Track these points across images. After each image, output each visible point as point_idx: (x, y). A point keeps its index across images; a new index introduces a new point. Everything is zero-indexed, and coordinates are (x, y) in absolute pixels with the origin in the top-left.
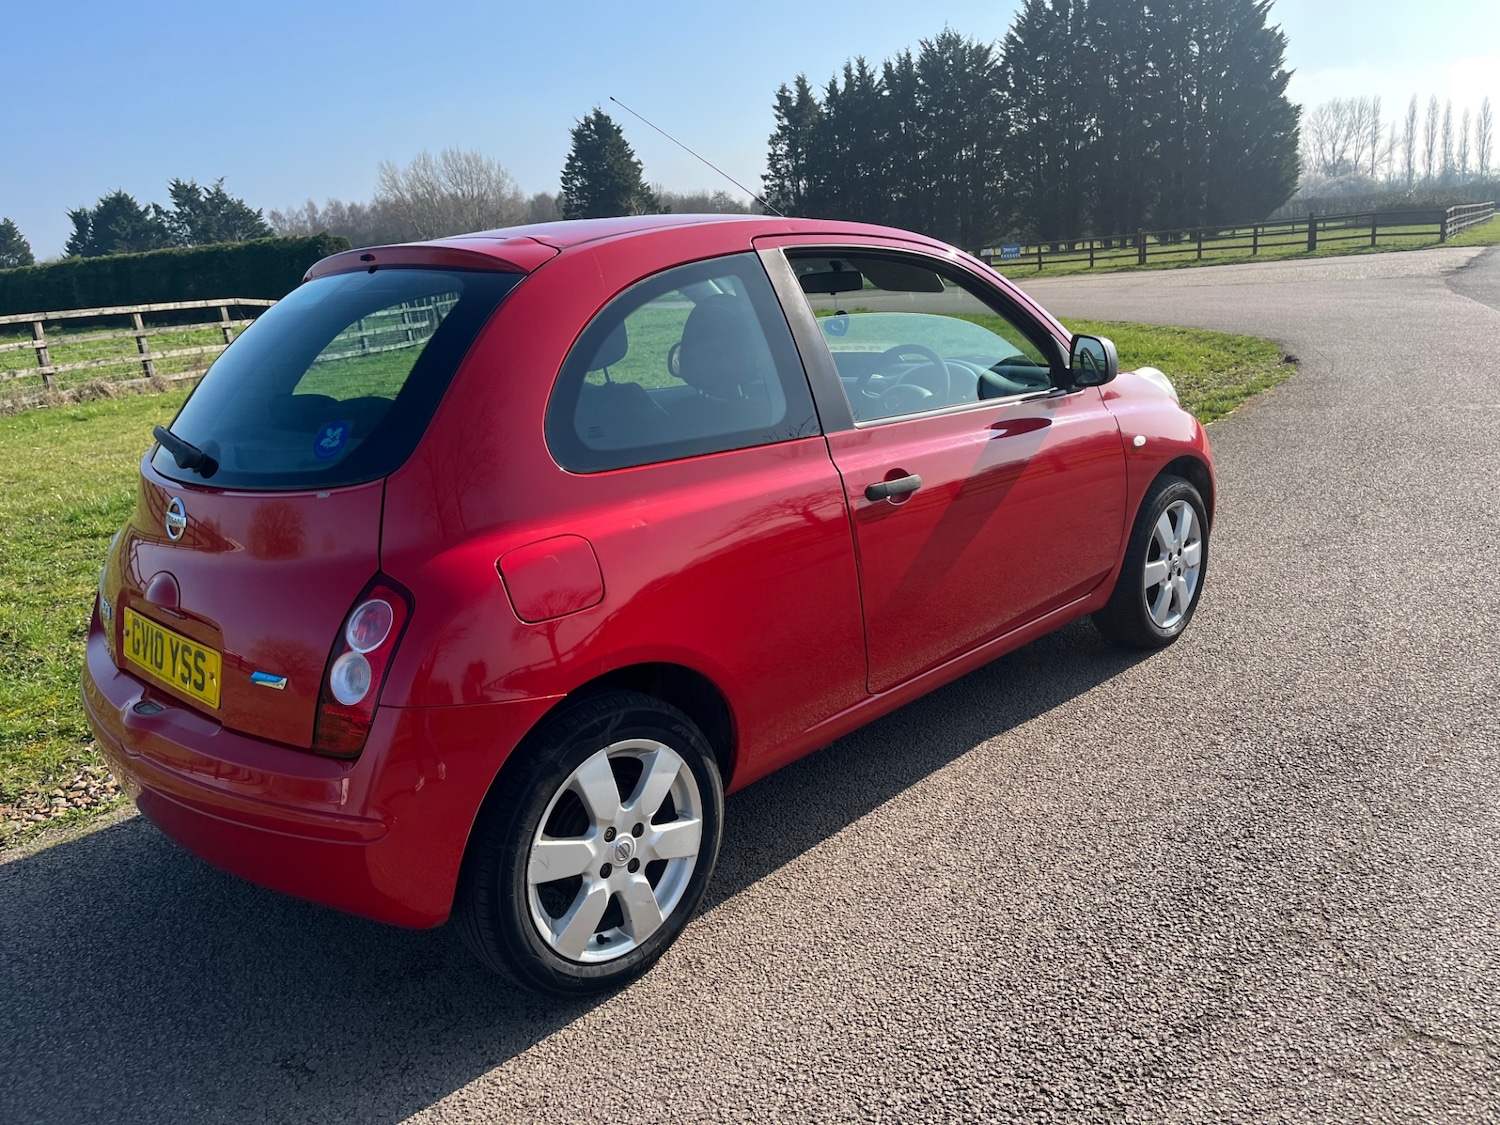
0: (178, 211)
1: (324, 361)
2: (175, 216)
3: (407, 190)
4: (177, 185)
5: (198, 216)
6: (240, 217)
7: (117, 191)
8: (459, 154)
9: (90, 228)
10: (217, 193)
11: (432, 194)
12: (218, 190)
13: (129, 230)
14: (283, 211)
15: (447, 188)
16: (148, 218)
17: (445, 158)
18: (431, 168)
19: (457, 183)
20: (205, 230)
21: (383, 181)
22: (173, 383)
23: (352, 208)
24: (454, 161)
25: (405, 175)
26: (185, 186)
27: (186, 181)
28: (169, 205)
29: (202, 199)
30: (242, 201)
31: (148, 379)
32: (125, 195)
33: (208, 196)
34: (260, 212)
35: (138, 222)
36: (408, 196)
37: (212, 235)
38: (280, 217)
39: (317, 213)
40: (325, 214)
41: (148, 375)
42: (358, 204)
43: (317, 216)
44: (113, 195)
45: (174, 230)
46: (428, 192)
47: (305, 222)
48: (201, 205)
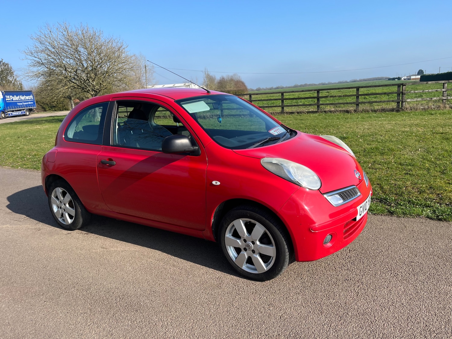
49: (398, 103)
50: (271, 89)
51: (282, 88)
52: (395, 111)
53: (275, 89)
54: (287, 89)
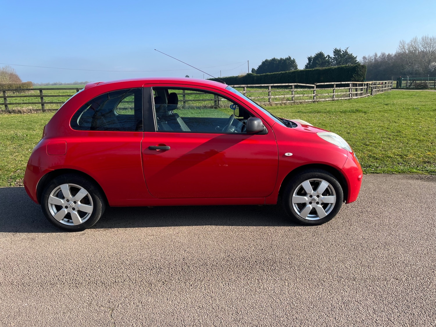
0: (334, 57)
1: (319, 101)
2: (333, 58)
3: (407, 49)
4: (336, 50)
5: (339, 58)
6: (351, 58)
7: (320, 51)
8: (428, 37)
9: (312, 62)
10: (345, 52)
11: (415, 51)
12: (346, 51)
13: (321, 62)
14: (367, 56)
15: (421, 48)
16: (327, 59)
17: (423, 39)
18: (417, 42)
19: (425, 47)
20: (340, 62)
21: (400, 46)
22: (275, 104)
23: (389, 55)
24: (426, 40)
25: (408, 45)
26: (338, 50)
27: (338, 48)
28: (332, 55)
29: (341, 53)
30: (352, 54)
31: (268, 103)
32: (322, 53)
33: (343, 53)
34: (356, 57)
35: (323, 60)
36: (407, 51)
37: (341, 64)
38: (366, 58)
39: (377, 57)
40: (380, 57)
41: (269, 101)
42: (391, 54)
43: (377, 58)
44: (319, 53)
45: (332, 62)
46: (414, 50)
47: (373, 59)
48: (341, 55)
49: (215, 101)
50: (47, 85)
51: (60, 85)
52: (213, 108)
53: (52, 85)
54: (66, 86)
